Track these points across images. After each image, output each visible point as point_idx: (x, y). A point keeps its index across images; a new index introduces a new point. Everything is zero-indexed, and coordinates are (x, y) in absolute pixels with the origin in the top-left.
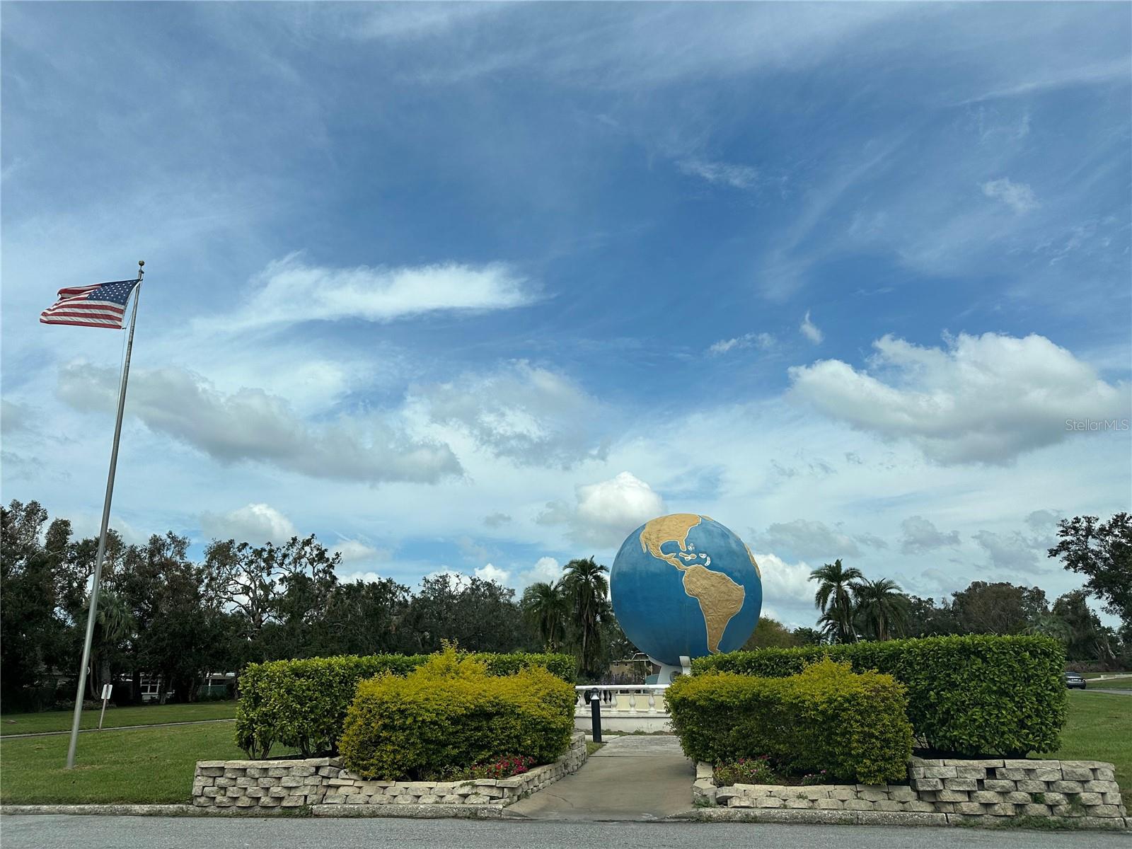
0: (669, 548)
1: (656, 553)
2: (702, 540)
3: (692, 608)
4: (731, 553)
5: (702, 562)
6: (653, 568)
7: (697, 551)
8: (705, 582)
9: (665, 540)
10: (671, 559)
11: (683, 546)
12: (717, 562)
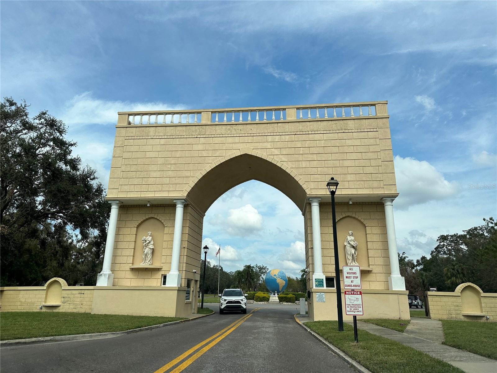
0: (275, 275)
1: (273, 276)
2: (280, 274)
3: (278, 284)
4: (284, 276)
5: (279, 278)
6: (272, 278)
7: (279, 276)
8: (280, 281)
9: (274, 274)
10: (275, 277)
11: (277, 275)
12: (282, 278)
